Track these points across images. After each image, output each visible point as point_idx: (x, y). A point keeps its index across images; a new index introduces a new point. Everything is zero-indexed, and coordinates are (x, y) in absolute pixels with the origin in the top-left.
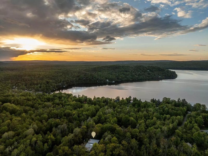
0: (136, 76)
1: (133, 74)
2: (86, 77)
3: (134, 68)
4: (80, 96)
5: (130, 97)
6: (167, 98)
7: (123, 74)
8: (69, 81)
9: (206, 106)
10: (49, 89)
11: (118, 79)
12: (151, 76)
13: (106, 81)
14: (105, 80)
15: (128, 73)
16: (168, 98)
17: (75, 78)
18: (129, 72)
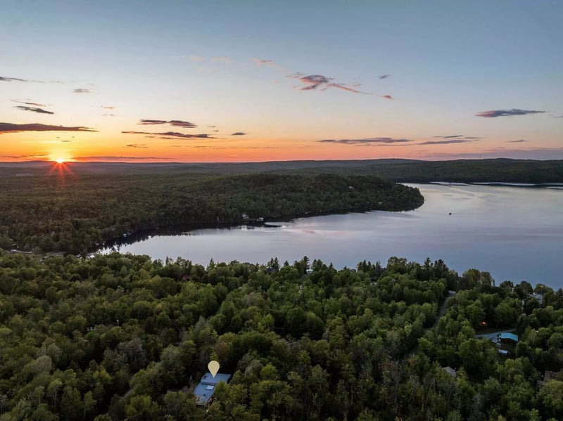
0: (319, 202)
1: (313, 196)
2: (186, 208)
3: (313, 181)
4: (171, 260)
5: (306, 259)
6: (399, 258)
7: (285, 197)
8: (139, 220)
9: (491, 274)
10: (83, 242)
11: (272, 210)
12: (358, 202)
13: (242, 218)
14: (237, 215)
15: (299, 194)
16: (401, 259)
17: (155, 212)
18: (301, 191)
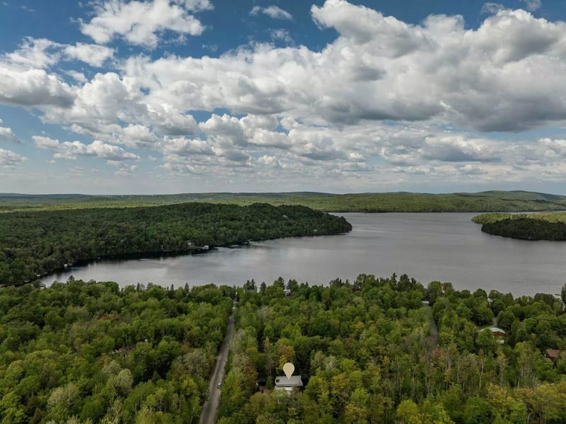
0: (258, 230)
1: (252, 224)
2: (127, 236)
3: (249, 211)
7: (225, 226)
8: (79, 249)
11: (216, 238)
12: (296, 230)
13: (187, 244)
14: (182, 244)
15: (238, 223)
16: (370, 276)
17: (93, 241)
18: (240, 220)
